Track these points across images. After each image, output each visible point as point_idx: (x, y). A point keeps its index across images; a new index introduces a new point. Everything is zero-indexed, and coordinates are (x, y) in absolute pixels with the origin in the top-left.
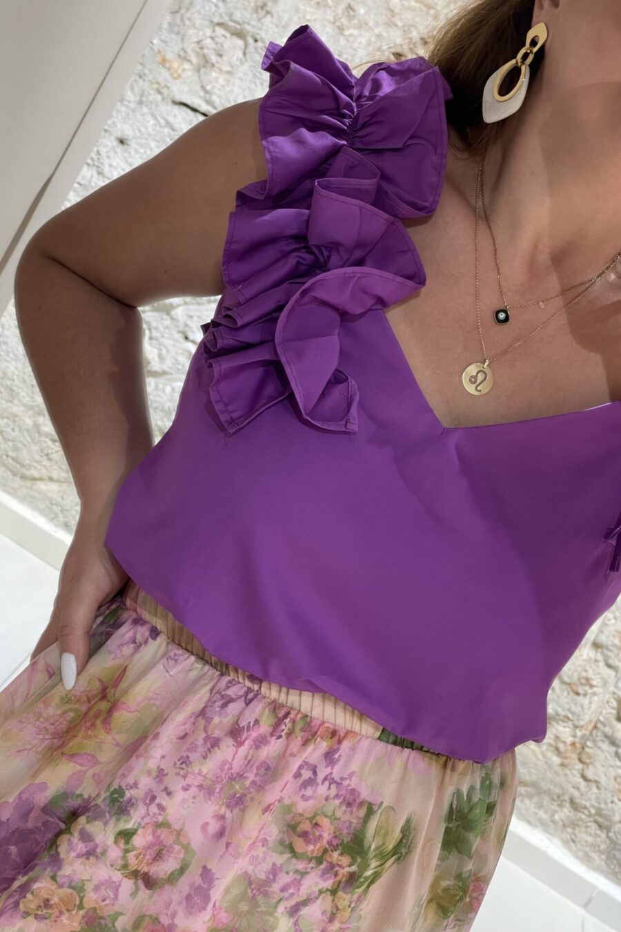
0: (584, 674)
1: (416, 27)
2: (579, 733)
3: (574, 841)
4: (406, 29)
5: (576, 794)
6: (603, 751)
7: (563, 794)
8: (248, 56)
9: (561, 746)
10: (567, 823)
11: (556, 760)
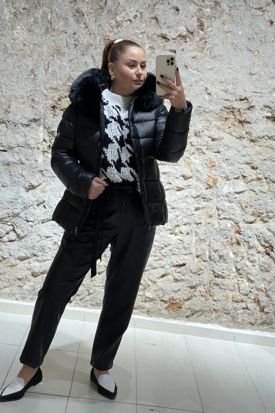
0: (198, 267)
1: (55, 97)
2: (206, 287)
3: (221, 323)
4: (52, 99)
5: (214, 307)
6: (216, 289)
7: (211, 309)
8: (8, 127)
9: (203, 294)
10: (216, 318)
11: (203, 299)
